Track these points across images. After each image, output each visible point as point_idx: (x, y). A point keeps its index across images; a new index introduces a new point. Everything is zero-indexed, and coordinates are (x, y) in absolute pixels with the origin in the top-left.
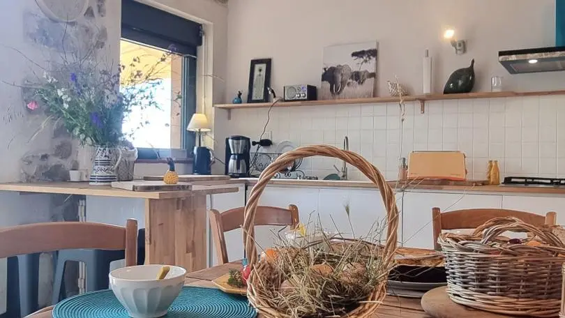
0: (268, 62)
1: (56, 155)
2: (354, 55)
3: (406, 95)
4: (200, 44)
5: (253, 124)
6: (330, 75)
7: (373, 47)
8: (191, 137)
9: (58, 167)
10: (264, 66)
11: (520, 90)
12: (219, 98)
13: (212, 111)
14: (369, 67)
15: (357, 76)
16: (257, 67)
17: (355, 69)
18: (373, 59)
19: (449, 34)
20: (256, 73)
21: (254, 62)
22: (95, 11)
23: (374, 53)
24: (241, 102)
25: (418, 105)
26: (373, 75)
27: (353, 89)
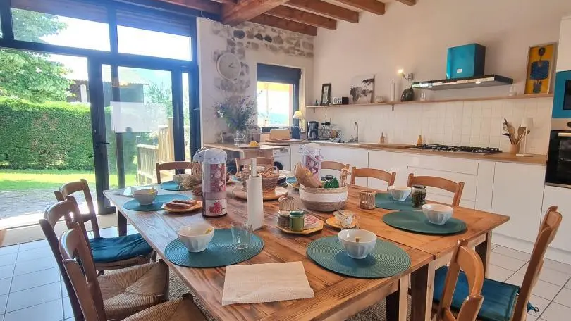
0: (329, 85)
1: (230, 132)
2: (364, 81)
3: (385, 102)
4: (300, 78)
5: (322, 115)
6: (353, 92)
7: (372, 77)
8: (296, 121)
9: (230, 137)
10: (327, 87)
11: (436, 100)
12: (308, 103)
13: (304, 109)
14: (370, 88)
15: (364, 92)
16: (325, 88)
17: (364, 88)
18: (372, 84)
19: (400, 71)
20: (325, 90)
21: (324, 86)
22: (245, 72)
23: (372, 81)
24: (317, 105)
25: (391, 107)
26: (371, 92)
27: (362, 99)
